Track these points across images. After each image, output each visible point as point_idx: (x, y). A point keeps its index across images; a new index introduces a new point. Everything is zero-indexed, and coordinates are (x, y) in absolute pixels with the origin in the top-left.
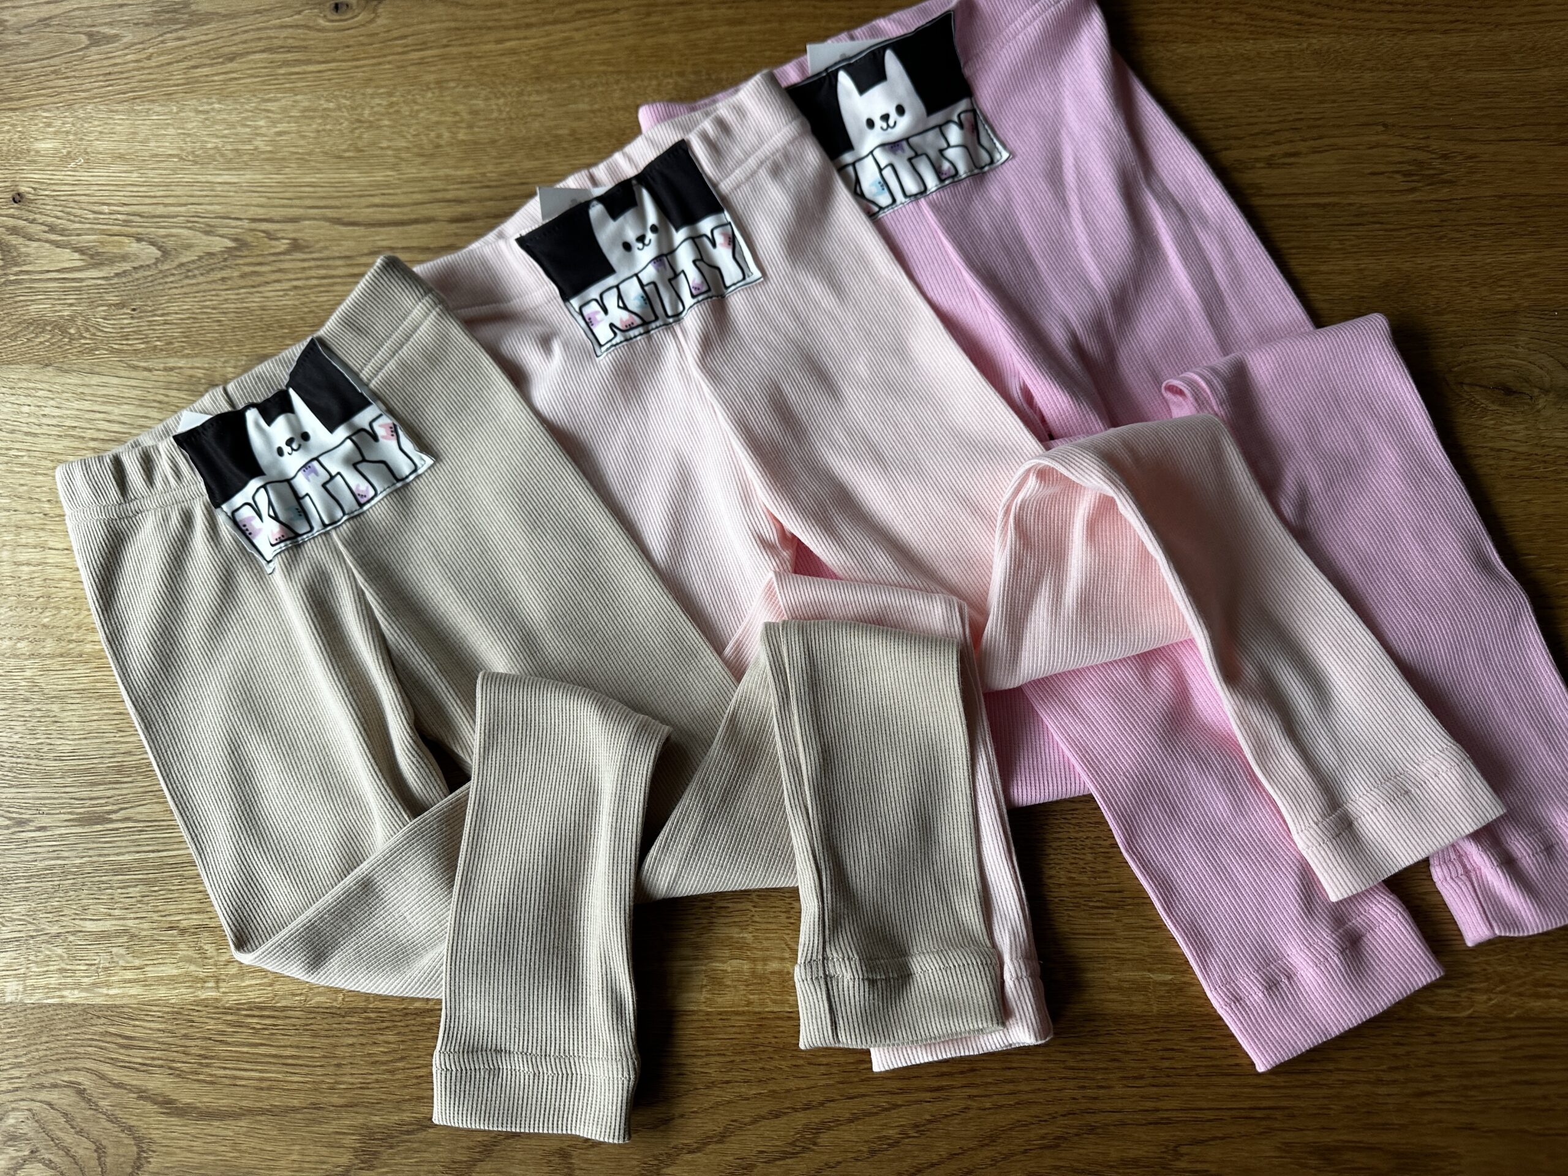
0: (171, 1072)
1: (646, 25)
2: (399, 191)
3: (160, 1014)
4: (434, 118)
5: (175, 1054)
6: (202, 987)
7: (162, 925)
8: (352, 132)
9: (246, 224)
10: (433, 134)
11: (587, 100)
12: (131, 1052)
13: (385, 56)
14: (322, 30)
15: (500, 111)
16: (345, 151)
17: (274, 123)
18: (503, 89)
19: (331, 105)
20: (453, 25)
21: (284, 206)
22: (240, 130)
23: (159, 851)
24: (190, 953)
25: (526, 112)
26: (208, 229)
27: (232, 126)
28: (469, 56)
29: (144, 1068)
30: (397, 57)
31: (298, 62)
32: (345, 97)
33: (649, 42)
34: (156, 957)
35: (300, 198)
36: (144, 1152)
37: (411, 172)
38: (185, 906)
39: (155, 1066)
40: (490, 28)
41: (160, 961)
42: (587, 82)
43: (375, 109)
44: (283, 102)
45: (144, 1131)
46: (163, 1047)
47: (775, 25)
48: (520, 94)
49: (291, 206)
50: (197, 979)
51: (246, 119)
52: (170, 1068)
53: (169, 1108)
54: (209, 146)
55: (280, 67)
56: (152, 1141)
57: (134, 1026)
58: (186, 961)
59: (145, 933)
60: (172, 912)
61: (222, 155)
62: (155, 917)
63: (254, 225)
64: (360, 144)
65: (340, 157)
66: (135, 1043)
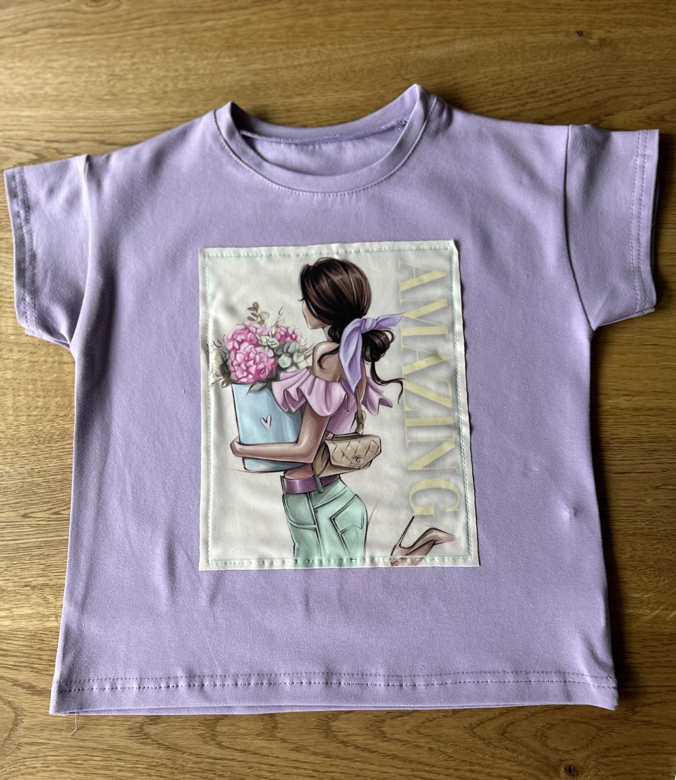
0: (32, 670)
1: (298, 11)
2: (141, 122)
3: (23, 636)
4: (162, 73)
5: (34, 659)
6: (48, 620)
7: (21, 584)
8: (109, 81)
9: (43, 144)
10: (162, 84)
11: (261, 61)
12: (7, 659)
13: (127, 31)
14: (85, 13)
15: (205, 69)
16: (105, 95)
17: (57, 76)
18: (206, 54)
19: (94, 64)
20: (171, 10)
21: (67, 132)
22: (34, 80)
23: (15, 540)
24: (40, 600)
25: (222, 69)
26: (18, 147)
27: (29, 78)
28: (183, 32)
29: (15, 667)
30: (136, 32)
31: (70, 35)
32: (102, 59)
33: (301, 22)
34: (18, 603)
35: (78, 126)
36: (19, 716)
37: (149, 110)
38: (33, 573)
39: (22, 667)
40: (195, 12)
41: (21, 605)
42: (262, 50)
43: (124, 67)
44: (62, 62)
45: (18, 704)
46: (26, 655)
47: (382, 12)
48: (218, 57)
49: (72, 132)
50: (44, 616)
51: (38, 73)
52: (32, 668)
53: (33, 691)
54: (16, 91)
55: (59, 38)
56: (23, 710)
57: (8, 643)
58: (37, 605)
59: (9, 589)
60: (26, 576)
61: (24, 98)
62: (16, 579)
63: (48, 145)
64: (115, 91)
65: (101, 99)
66: (9, 653)
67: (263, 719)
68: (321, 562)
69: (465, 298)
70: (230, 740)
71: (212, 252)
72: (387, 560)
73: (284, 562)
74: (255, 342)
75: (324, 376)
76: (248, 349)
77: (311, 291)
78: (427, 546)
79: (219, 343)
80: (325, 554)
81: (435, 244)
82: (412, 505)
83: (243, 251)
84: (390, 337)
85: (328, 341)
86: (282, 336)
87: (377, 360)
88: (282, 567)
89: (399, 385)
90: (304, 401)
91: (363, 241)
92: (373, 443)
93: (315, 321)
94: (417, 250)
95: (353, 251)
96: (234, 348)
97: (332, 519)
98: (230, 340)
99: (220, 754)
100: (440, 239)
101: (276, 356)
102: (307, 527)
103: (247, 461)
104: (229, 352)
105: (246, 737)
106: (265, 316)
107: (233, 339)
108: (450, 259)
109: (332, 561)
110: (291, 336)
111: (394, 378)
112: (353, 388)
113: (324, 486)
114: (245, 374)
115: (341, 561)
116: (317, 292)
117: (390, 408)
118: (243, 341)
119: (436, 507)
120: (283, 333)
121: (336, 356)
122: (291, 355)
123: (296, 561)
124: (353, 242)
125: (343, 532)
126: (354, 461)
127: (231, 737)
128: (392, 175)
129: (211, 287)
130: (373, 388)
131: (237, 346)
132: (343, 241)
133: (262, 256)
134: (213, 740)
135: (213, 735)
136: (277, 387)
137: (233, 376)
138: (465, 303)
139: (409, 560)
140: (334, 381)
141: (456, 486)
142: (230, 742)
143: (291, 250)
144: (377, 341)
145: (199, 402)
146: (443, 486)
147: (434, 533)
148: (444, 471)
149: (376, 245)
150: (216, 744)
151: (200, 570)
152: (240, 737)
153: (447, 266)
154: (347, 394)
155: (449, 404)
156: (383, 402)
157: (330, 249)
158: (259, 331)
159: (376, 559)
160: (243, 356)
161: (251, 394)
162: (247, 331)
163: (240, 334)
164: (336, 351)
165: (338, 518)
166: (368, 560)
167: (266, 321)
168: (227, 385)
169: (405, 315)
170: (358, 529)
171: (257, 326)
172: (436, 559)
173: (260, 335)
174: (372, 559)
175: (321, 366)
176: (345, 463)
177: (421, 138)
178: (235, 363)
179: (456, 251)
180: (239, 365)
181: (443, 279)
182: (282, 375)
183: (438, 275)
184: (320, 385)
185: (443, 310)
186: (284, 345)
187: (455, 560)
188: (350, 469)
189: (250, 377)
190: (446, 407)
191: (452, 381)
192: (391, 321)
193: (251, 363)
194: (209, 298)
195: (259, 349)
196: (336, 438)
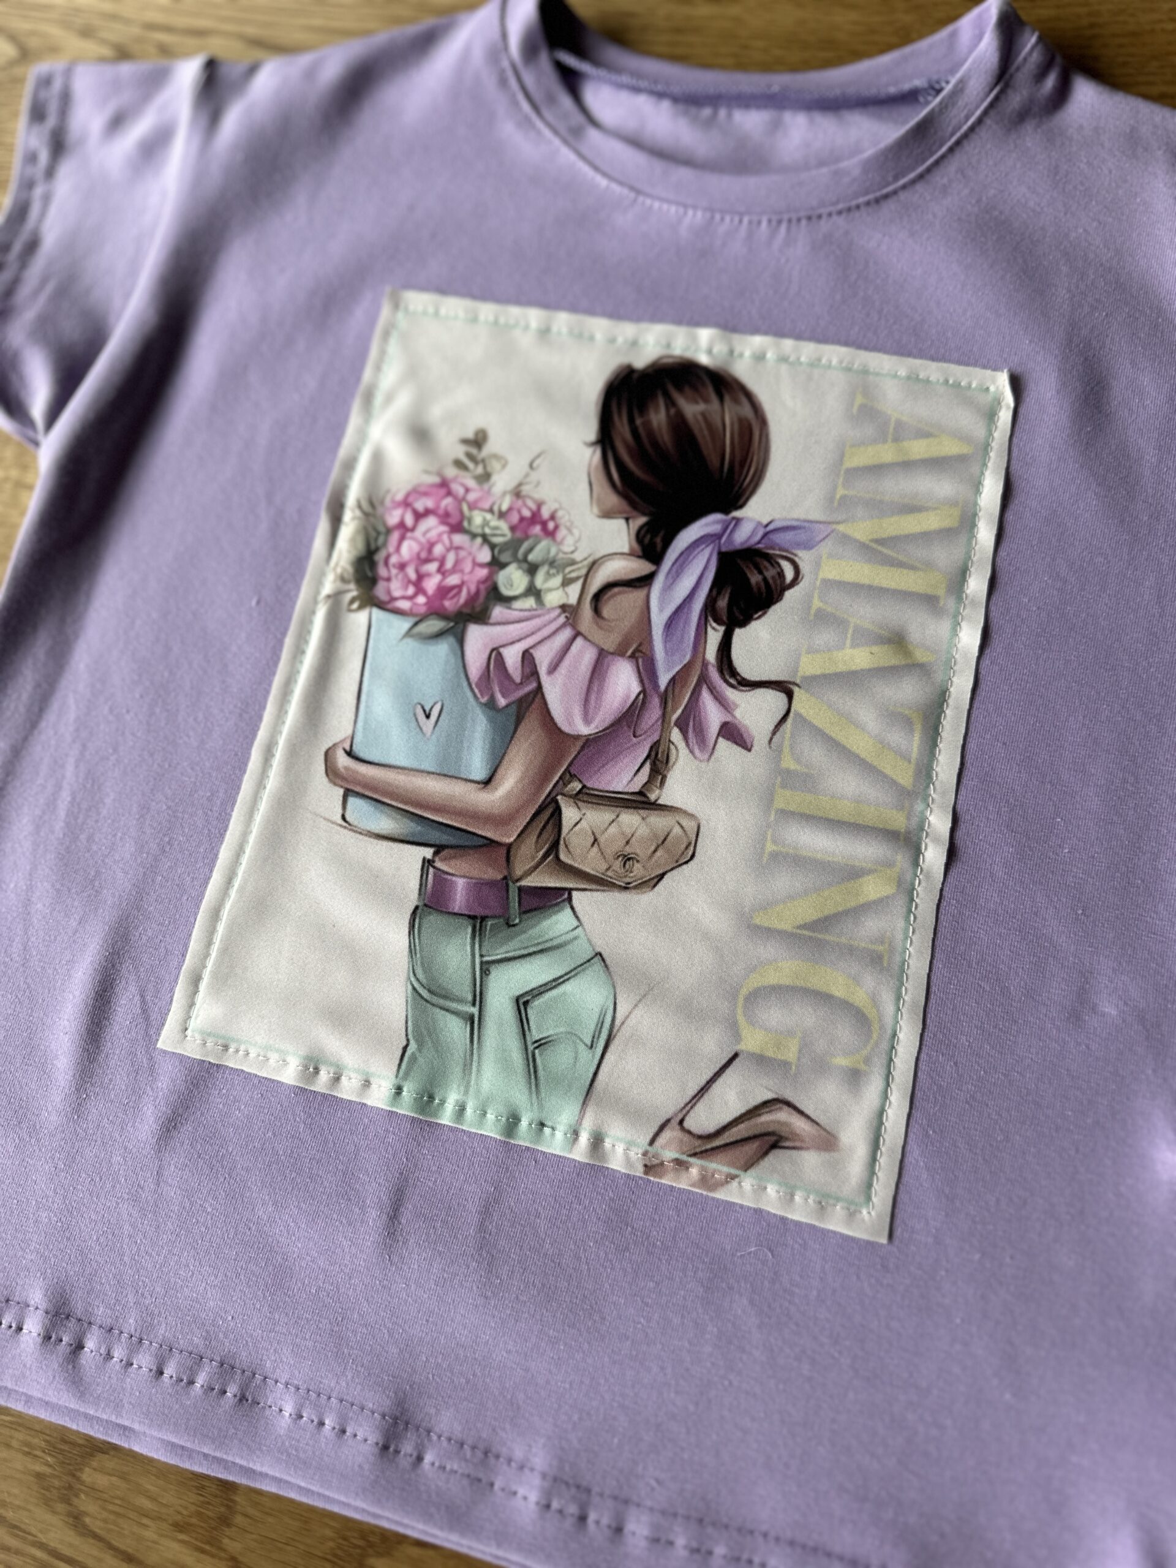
67: (203, 1487)
68: (461, 1110)
69: (1010, 516)
70: (105, 1514)
71: (417, 300)
72: (636, 1154)
73: (367, 1084)
74: (453, 520)
75: (598, 636)
76: (433, 535)
77: (622, 428)
78: (754, 1146)
79: (371, 508)
80: (478, 1091)
81: (958, 373)
82: (741, 1019)
83: (487, 311)
84: (789, 574)
85: (632, 554)
86: (522, 519)
87: (744, 623)
88: (360, 1095)
89: (782, 698)
90: (533, 685)
91: (780, 333)
92: (677, 830)
93: (613, 500)
94: (909, 378)
95: (747, 353)
96: (402, 525)
97: (522, 1003)
98: (398, 505)
99: (71, 1545)
100: (975, 364)
101: (496, 564)
102: (454, 1005)
103: (352, 801)
104: (389, 531)
105: (145, 1521)
106: (495, 465)
107: (406, 503)
108: (991, 416)
109: (491, 1117)
110: (544, 524)
111: (773, 678)
112: (663, 681)
113: (525, 911)
114: (411, 590)
115: (512, 1122)
116: (635, 432)
117: (744, 752)
118: (427, 512)
119: (805, 1046)
120: (527, 513)
121: (640, 594)
122: (532, 570)
123: (399, 1090)
124: (756, 331)
125: (540, 1044)
126: (618, 864)
127: (111, 1507)
128: (886, 197)
129: (390, 376)
130: (712, 690)
131: (409, 520)
132: (731, 325)
133: (527, 327)
134: (67, 1501)
135: (70, 1487)
136: (478, 638)
137: (380, 591)
138: (1009, 530)
139: (694, 1171)
140: (620, 652)
141: (875, 1001)
142: (105, 1521)
143: (599, 326)
144: (755, 578)
145: (284, 634)
146: (838, 992)
147: (783, 1115)
148: (851, 950)
149: (808, 350)
150: (69, 1514)
151: (160, 1045)
152: (132, 1515)
153: (980, 432)
154: (643, 691)
155: (905, 777)
156: (732, 733)
157: (694, 339)
158: (471, 497)
159: (608, 1144)
160: (416, 547)
161: (410, 643)
162: (443, 491)
163: (426, 494)
164: (644, 581)
165: (537, 1003)
166: (584, 1138)
167: (495, 478)
168: (360, 608)
169: (841, 528)
170: (581, 1047)
171: (471, 483)
172: (771, 1190)
173: (472, 507)
174: (597, 1141)
175: (597, 611)
176: (592, 864)
177: (980, 121)
178: (394, 560)
179: (1009, 399)
180: (402, 566)
181: (962, 459)
182: (498, 612)
183: (950, 448)
184: (583, 655)
185: (946, 534)
186: (520, 542)
187: (822, 1208)
188: (601, 882)
189: (421, 599)
190: (894, 783)
191: (926, 718)
192: (802, 536)
193: (432, 567)
194: (378, 399)
195: (459, 539)
196: (587, 797)
